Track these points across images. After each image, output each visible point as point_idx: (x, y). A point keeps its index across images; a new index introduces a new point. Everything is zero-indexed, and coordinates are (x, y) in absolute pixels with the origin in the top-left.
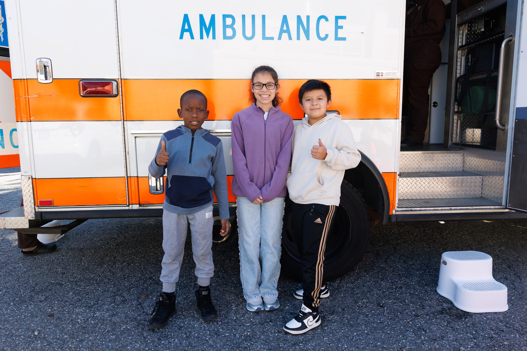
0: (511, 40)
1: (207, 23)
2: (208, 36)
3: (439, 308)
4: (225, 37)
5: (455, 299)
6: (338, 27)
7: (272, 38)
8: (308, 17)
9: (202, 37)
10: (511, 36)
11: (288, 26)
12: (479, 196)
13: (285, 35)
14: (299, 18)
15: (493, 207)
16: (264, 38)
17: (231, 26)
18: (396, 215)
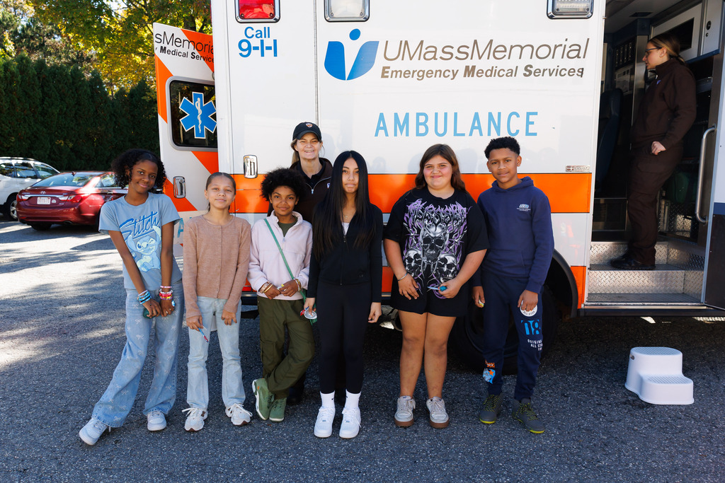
0: (713, 131)
1: (401, 121)
2: (401, 133)
3: (624, 400)
4: (418, 134)
5: (641, 393)
6: (529, 123)
7: (463, 135)
8: (499, 114)
9: (396, 135)
10: (714, 127)
11: (479, 123)
12: (680, 292)
13: (476, 132)
14: (490, 115)
15: (689, 304)
16: (456, 134)
17: (424, 124)
18: (585, 309)
